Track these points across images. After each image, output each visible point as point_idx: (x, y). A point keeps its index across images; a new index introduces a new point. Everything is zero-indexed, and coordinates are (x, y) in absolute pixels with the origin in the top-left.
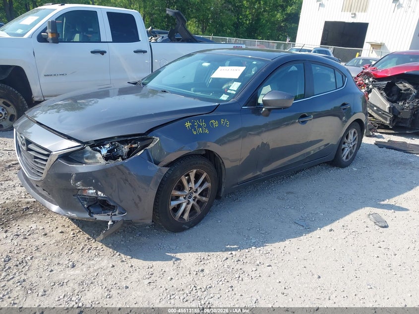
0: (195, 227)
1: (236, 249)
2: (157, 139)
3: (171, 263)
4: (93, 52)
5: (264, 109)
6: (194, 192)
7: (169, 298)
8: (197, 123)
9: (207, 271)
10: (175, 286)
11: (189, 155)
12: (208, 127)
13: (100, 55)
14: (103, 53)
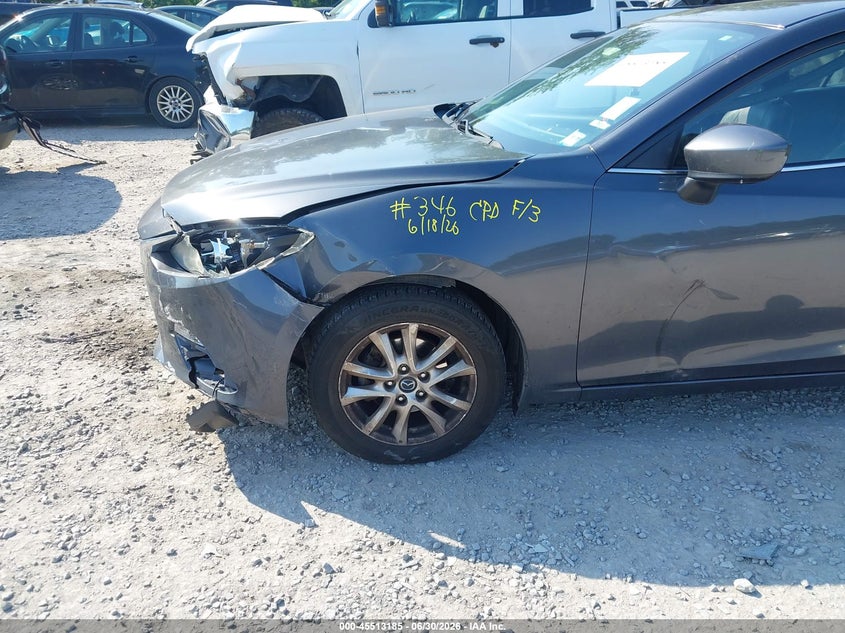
0: (431, 464)
1: (459, 554)
2: (308, 236)
3: (295, 527)
4: (474, 42)
5: (688, 179)
6: (421, 379)
7: (208, 604)
8: (429, 205)
9: (341, 579)
10: (247, 583)
11: (397, 284)
12: (461, 218)
13: (489, 47)
14: (495, 42)
